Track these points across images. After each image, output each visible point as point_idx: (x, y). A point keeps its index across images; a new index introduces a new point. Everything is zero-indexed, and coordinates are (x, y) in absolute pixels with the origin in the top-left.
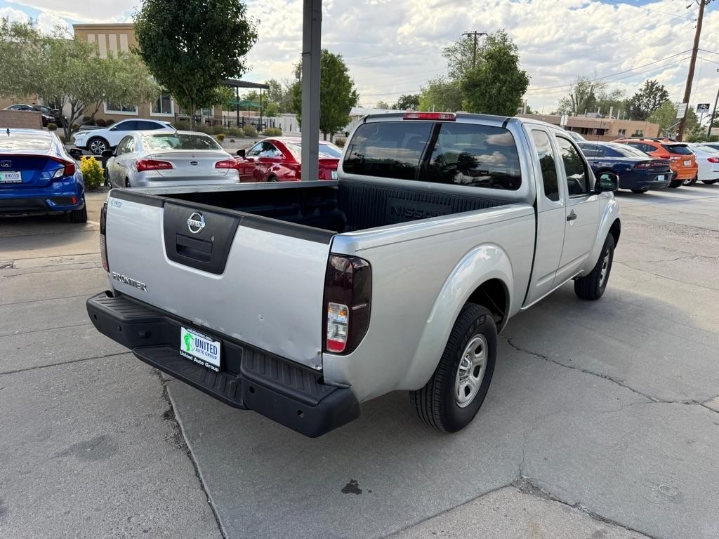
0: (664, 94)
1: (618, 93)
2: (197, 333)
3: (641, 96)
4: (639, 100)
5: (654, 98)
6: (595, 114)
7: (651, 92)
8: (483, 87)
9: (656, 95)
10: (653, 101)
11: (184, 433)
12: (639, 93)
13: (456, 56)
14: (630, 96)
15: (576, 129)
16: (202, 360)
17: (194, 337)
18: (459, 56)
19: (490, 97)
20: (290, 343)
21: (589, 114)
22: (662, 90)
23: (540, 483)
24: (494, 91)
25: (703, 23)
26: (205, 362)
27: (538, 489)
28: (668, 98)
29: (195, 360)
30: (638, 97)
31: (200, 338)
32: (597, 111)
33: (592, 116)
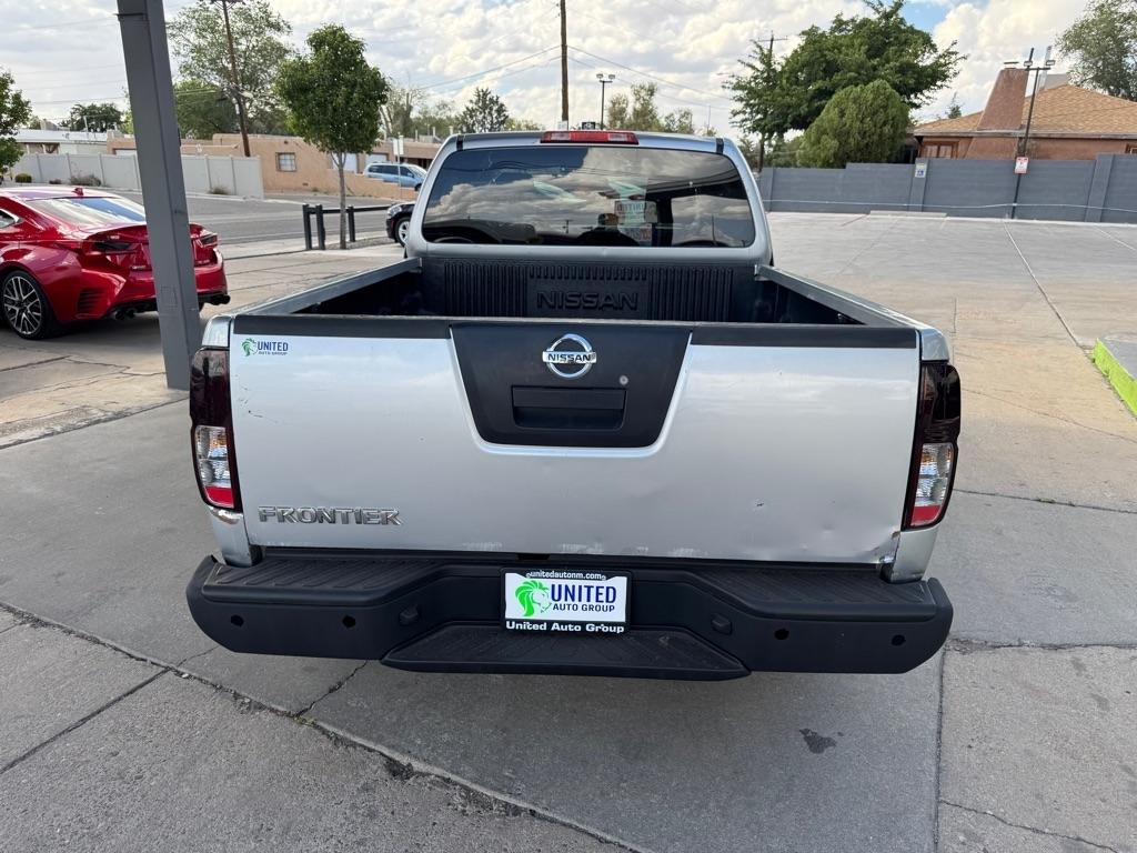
0: (501, 110)
1: (444, 106)
2: (557, 575)
3: (473, 110)
4: (471, 117)
5: (490, 114)
6: (430, 138)
7: (484, 107)
8: (319, 92)
9: (491, 109)
10: (489, 118)
11: (474, 787)
12: (470, 106)
13: (187, 36)
14: (458, 109)
15: (411, 161)
16: (574, 623)
17: (547, 583)
18: (192, 37)
19: (335, 110)
20: (827, 534)
21: (423, 138)
22: (497, 102)
23: (964, 634)
24: (340, 100)
25: (567, 10)
26: (583, 624)
27: (968, 642)
28: (506, 113)
29: (555, 627)
30: (471, 112)
31: (563, 583)
32: (431, 134)
33: (426, 141)
